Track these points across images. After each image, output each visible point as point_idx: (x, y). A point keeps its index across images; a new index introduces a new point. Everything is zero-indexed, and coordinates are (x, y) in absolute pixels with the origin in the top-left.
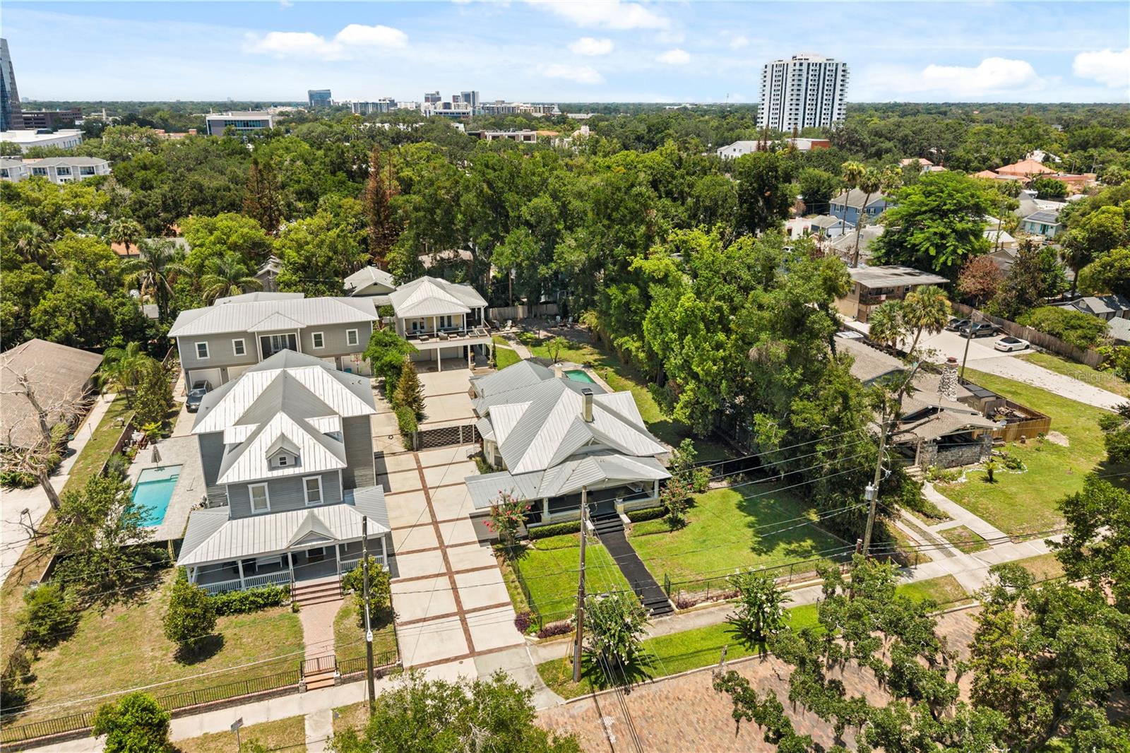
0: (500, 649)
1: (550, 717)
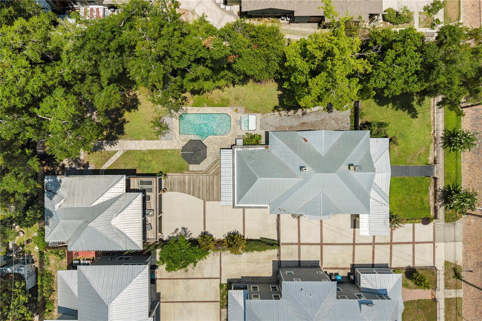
0: (434, 233)
1: (466, 224)
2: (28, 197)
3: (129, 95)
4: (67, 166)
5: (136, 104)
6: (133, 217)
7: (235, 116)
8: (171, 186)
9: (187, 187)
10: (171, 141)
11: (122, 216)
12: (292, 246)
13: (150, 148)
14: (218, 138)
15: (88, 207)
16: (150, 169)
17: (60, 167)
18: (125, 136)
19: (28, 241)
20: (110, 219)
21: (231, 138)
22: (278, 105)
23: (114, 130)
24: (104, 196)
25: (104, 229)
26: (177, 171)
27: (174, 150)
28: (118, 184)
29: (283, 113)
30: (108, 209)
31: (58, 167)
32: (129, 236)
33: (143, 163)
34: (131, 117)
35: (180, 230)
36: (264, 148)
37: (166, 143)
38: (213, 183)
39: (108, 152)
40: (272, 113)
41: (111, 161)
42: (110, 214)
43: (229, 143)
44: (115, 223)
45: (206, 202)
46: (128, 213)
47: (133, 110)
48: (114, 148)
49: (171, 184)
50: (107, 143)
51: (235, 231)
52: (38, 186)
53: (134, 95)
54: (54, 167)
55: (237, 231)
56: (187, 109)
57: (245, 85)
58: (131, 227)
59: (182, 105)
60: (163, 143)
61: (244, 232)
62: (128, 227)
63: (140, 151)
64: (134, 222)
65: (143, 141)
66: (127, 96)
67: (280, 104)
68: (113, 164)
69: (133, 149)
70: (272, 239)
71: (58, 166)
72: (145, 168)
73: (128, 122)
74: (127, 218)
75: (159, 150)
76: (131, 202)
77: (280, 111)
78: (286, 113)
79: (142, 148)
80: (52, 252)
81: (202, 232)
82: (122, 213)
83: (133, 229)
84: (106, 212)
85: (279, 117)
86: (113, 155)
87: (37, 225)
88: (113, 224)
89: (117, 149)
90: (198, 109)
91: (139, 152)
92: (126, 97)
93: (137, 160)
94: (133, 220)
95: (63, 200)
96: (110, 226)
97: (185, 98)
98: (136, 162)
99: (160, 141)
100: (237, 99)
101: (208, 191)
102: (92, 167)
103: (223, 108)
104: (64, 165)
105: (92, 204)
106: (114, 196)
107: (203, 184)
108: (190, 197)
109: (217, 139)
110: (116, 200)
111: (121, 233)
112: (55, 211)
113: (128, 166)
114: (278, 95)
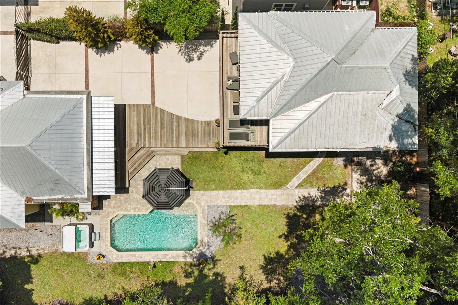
2: (445, 111)
3: (279, 280)
4: (379, 162)
5: (267, 265)
6: (254, 73)
7: (104, 248)
8: (210, 131)
9: (183, 128)
10: (210, 204)
11: (274, 75)
12: (5, 30)
13: (245, 192)
14: (132, 211)
15: (337, 91)
16: (243, 158)
17: (391, 161)
18: (286, 212)
19: (443, 38)
20: (295, 69)
21: (110, 210)
22: (32, 265)
23: (302, 222)
24: (307, 113)
25: (305, 49)
26: (201, 154)
27: (206, 190)
28: (283, 135)
29: (24, 253)
30: (298, 87)
31: (394, 160)
32: (261, 38)
33: (256, 167)
34: (276, 243)
35: (195, 55)
36: (34, 198)
37: (219, 201)
38: (139, 135)
39: (312, 186)
40: (41, 252)
41: (307, 171)
42: (296, 78)
43: (114, 202)
44: (287, 61)
45: (149, 102)
46: (263, 81)
47: (272, 256)
48: (304, 192)
49: (209, 133)
50: (314, 201)
51: (101, 55)
52: (430, 130)
53: (271, 281)
54: (401, 162)
55: (99, 55)
56: (185, 257)
57: (88, 298)
58: (258, 55)
59: (193, 263)
60: (224, 201)
61: (86, 52)
62: (264, 55)
63: (260, 188)
64: (253, 64)
65: (256, 203)
66: (282, 278)
67: (29, 267)
68: (304, 165)
69: (272, 191)
70: (39, 42)
71: (394, 163)
72: (252, 160)
73: (280, 237)
74: (266, 72)
75: (230, 189)
76: (258, 101)
77: (28, 257)
78: (19, 252)
79: (257, 192)
80: (404, 19)
81: (157, 53)
82: (274, 80)
83: (254, 52)
84: (303, 82)
85: (30, 245)
86: (304, 181)
87: (430, 62)
88: (291, 59)
89: (297, 190)
90: (165, 257)
91: (262, 185)
92: (284, 277)
93: (265, 173)
94: (254, 69)
95: (385, 103)
96: (296, 56)
97: (188, 275)
98: (266, 169)
99: (229, 204)
100: (101, 276)
101: (147, 121)
102: (340, 161)
103: (124, 261)
104: (386, 164)
105: (331, 97)
106: (290, 112)
107: (156, 132)
108: (176, 112)
109: (134, 209)
110: (286, 105)
111: (275, 43)
112: (399, 83)
113: (279, 162)
114: (32, 283)
